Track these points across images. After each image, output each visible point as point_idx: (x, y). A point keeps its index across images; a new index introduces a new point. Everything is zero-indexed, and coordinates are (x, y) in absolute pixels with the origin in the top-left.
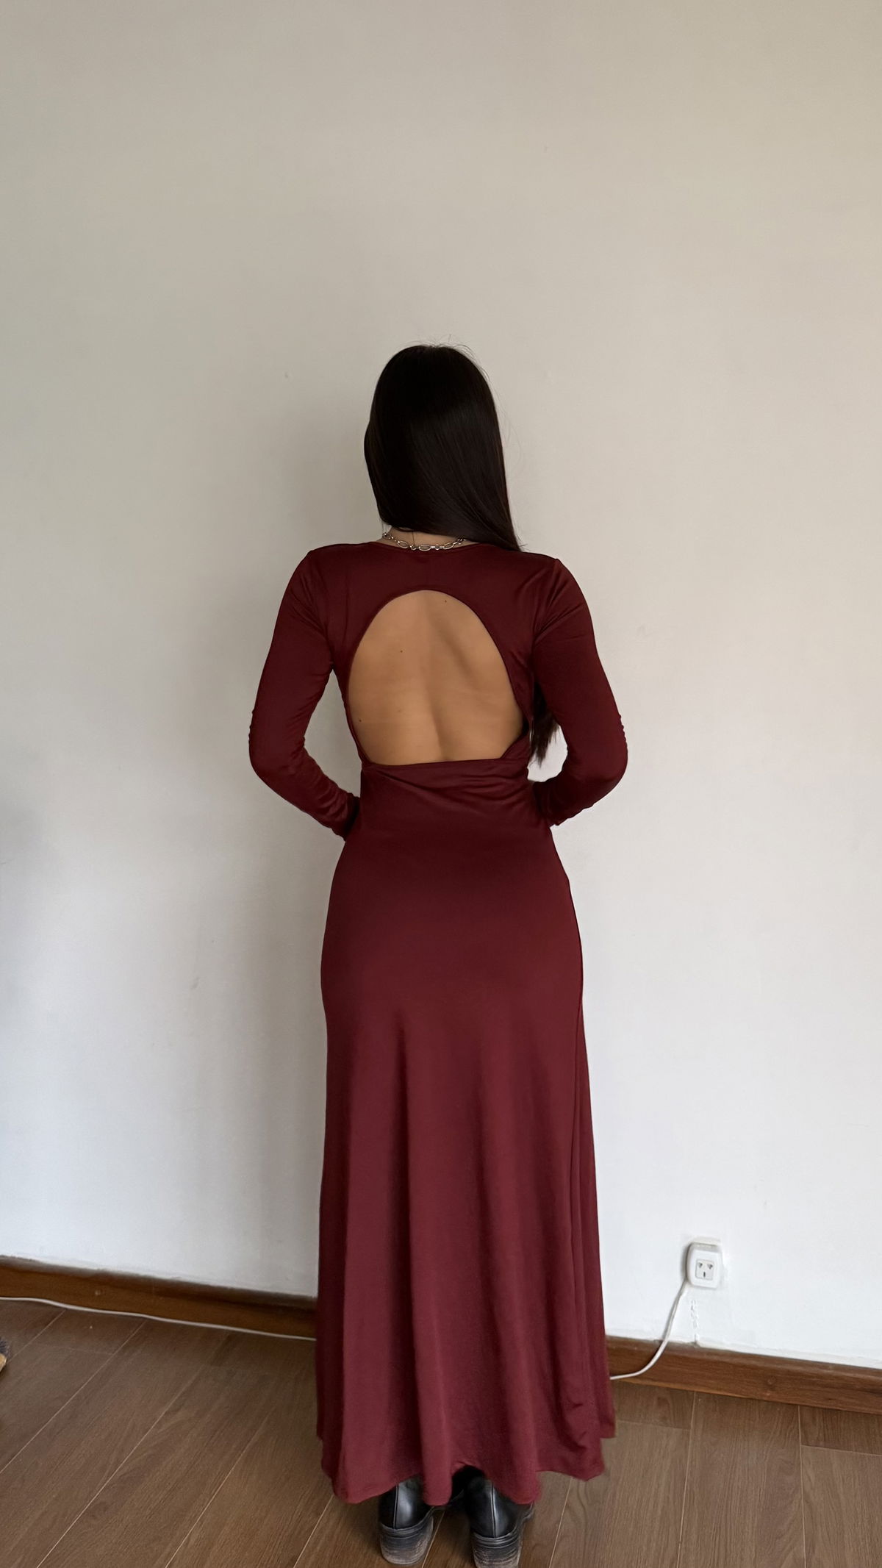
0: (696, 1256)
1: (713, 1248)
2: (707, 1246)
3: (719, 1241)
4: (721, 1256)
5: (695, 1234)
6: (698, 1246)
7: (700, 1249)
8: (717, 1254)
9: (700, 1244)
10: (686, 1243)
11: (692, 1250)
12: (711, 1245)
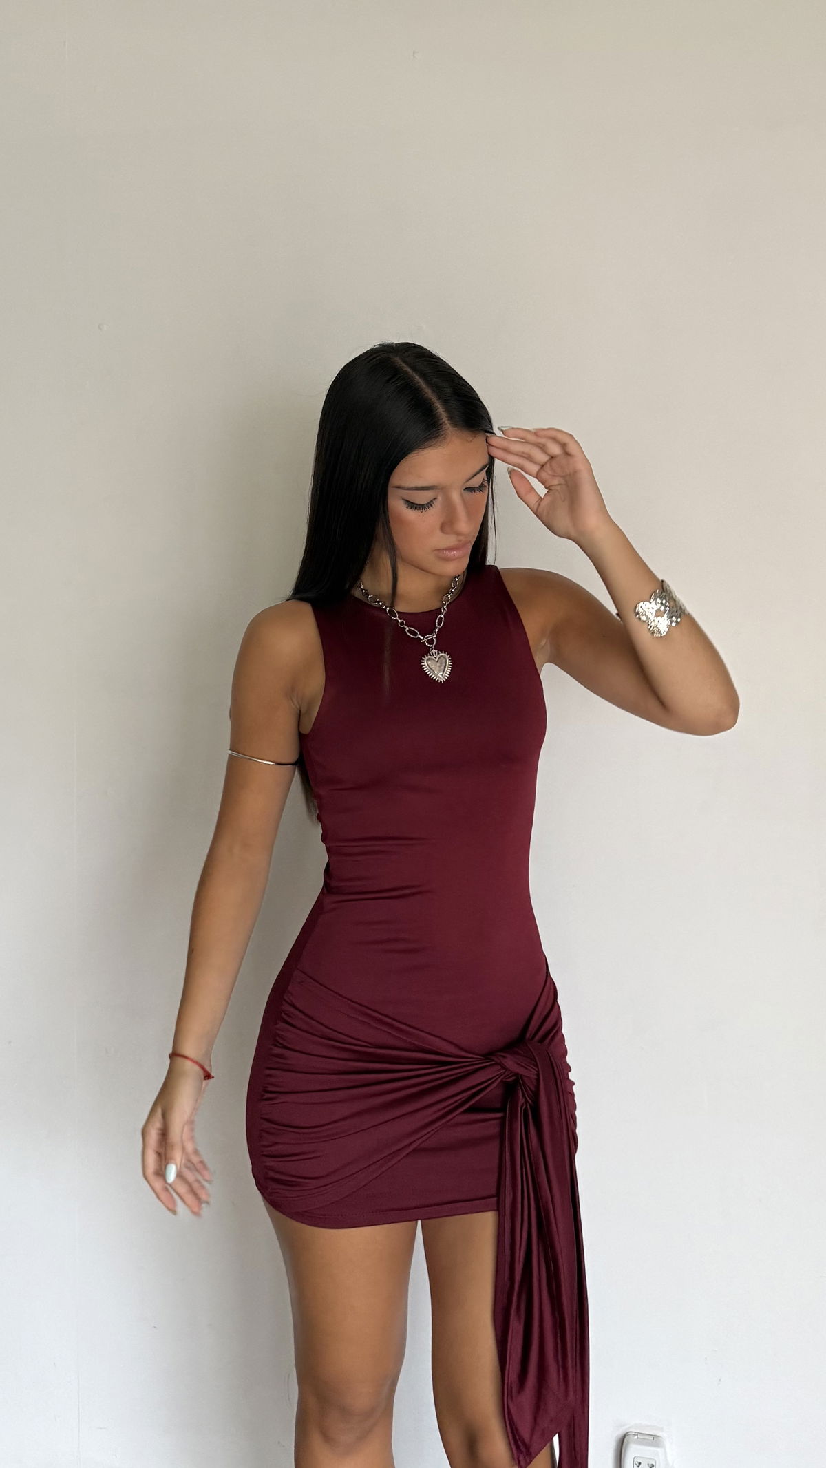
0: (634, 1452)
1: (654, 1440)
2: (647, 1437)
3: (662, 1429)
4: (665, 1453)
5: (633, 1421)
6: (636, 1437)
7: (636, 1442)
8: (659, 1449)
9: (637, 1434)
10: (620, 1433)
11: (628, 1443)
12: (652, 1435)
